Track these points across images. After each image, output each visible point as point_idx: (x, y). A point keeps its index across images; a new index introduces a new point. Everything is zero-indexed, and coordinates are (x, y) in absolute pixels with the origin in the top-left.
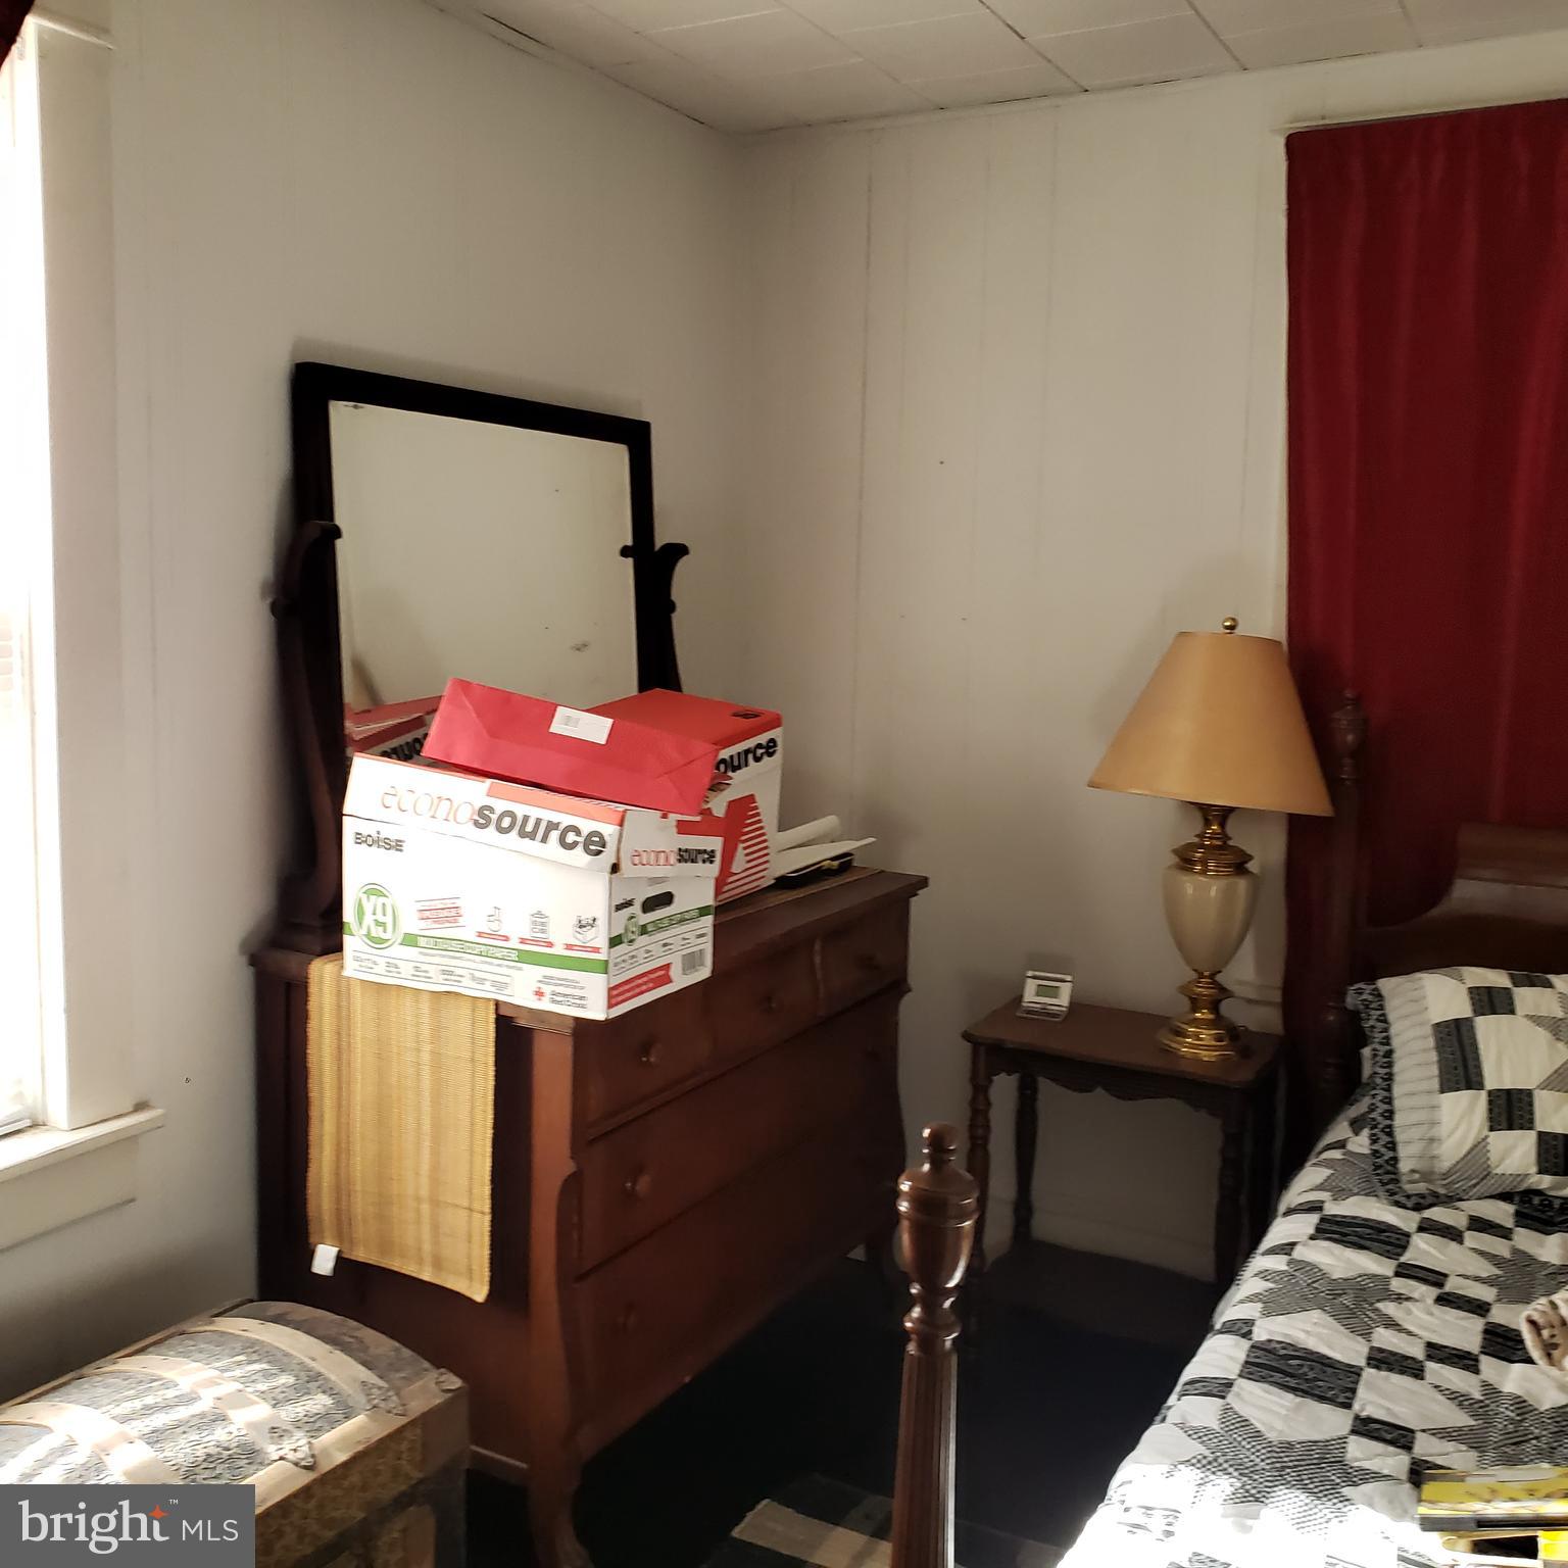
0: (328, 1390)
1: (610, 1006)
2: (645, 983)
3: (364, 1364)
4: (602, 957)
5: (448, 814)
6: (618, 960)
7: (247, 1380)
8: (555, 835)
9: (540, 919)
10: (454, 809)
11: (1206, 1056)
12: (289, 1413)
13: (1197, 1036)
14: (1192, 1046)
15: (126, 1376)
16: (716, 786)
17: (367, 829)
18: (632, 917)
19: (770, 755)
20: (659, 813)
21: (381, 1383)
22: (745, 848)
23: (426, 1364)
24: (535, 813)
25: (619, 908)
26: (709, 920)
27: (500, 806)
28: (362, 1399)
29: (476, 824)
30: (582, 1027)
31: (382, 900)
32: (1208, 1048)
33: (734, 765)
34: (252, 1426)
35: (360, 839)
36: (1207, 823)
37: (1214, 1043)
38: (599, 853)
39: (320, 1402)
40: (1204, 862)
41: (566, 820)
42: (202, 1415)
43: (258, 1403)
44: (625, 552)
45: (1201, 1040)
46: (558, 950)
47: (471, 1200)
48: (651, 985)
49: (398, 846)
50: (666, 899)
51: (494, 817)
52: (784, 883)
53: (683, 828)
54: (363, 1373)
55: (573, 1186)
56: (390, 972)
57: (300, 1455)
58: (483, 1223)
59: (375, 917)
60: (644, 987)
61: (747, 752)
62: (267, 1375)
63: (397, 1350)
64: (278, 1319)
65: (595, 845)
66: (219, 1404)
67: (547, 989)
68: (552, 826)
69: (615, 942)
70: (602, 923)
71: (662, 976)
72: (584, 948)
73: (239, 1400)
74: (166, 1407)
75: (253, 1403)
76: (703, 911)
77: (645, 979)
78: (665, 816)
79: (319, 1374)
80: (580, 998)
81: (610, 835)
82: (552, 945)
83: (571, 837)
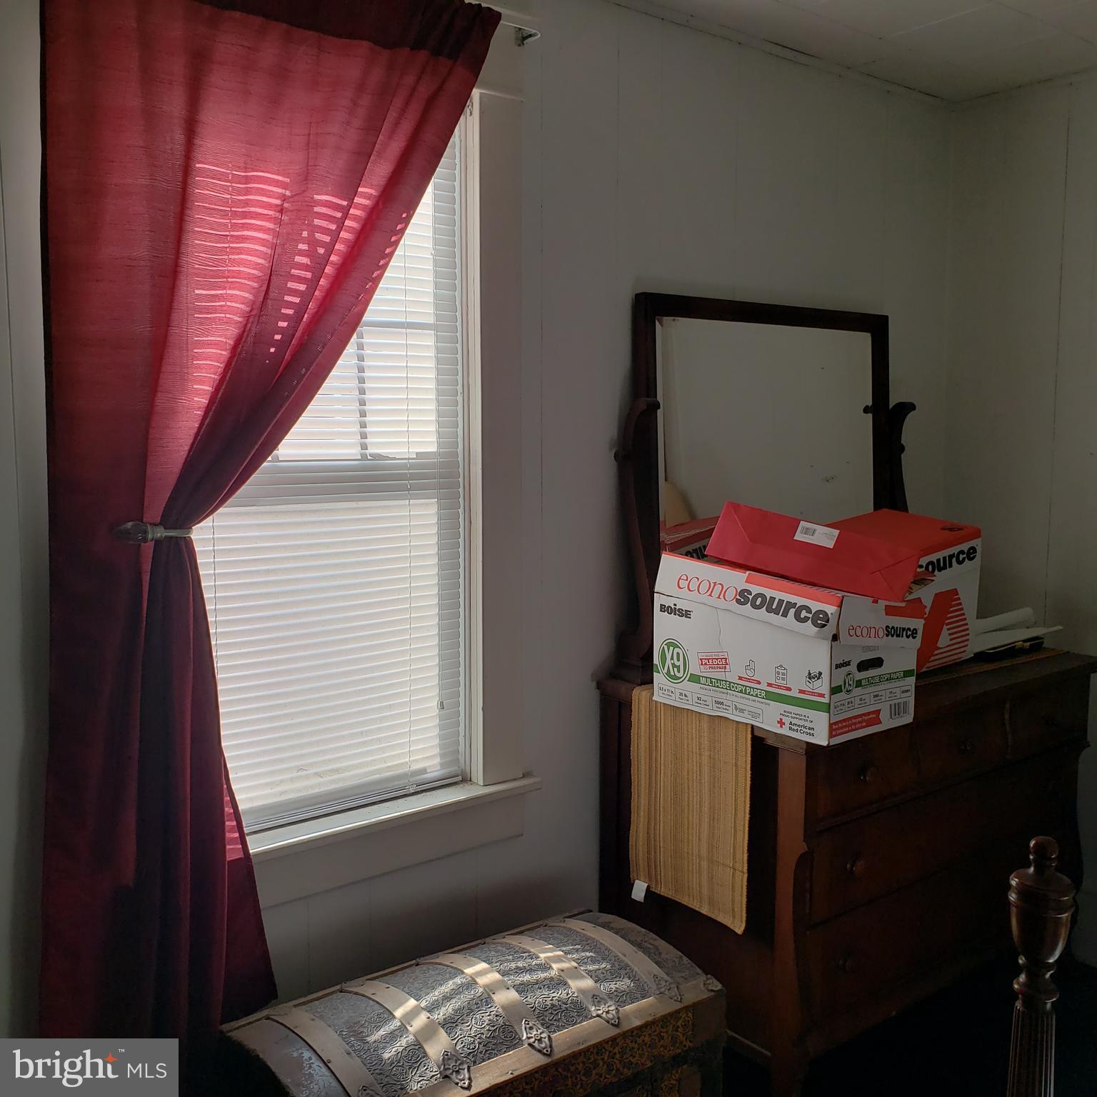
0: (633, 977)
1: (831, 736)
2: (859, 722)
3: (657, 963)
4: (826, 700)
5: (720, 594)
6: (839, 704)
7: (581, 962)
8: (792, 611)
9: (781, 670)
10: (724, 590)
12: (605, 987)
15: (509, 947)
16: (920, 581)
17: (669, 602)
18: (849, 674)
19: (971, 559)
20: (871, 600)
21: (666, 977)
22: (948, 629)
23: (699, 971)
24: (778, 595)
25: (838, 666)
26: (912, 680)
27: (755, 590)
28: (654, 987)
29: (738, 601)
30: (812, 749)
31: (677, 650)
33: (940, 566)
34: (581, 991)
35: (663, 608)
38: (824, 626)
39: (624, 984)
41: (800, 601)
42: (552, 979)
43: (586, 977)
44: (866, 410)
46: (794, 693)
47: (735, 861)
48: (864, 724)
49: (687, 614)
50: (878, 663)
51: (751, 597)
52: (981, 657)
53: (890, 611)
54: (656, 969)
55: (805, 861)
56: (681, 699)
57: (610, 1016)
58: (742, 879)
59: (672, 662)
60: (858, 725)
61: (951, 557)
62: (594, 961)
63: (681, 957)
64: (605, 925)
65: (820, 620)
66: (562, 974)
67: (786, 720)
68: (790, 605)
69: (835, 690)
70: (826, 676)
71: (874, 718)
72: (813, 693)
73: (575, 974)
74: (530, 970)
75: (583, 977)
76: (907, 674)
77: (860, 719)
78: (875, 602)
79: (627, 965)
80: (809, 728)
81: (832, 614)
82: (789, 689)
83: (804, 614)
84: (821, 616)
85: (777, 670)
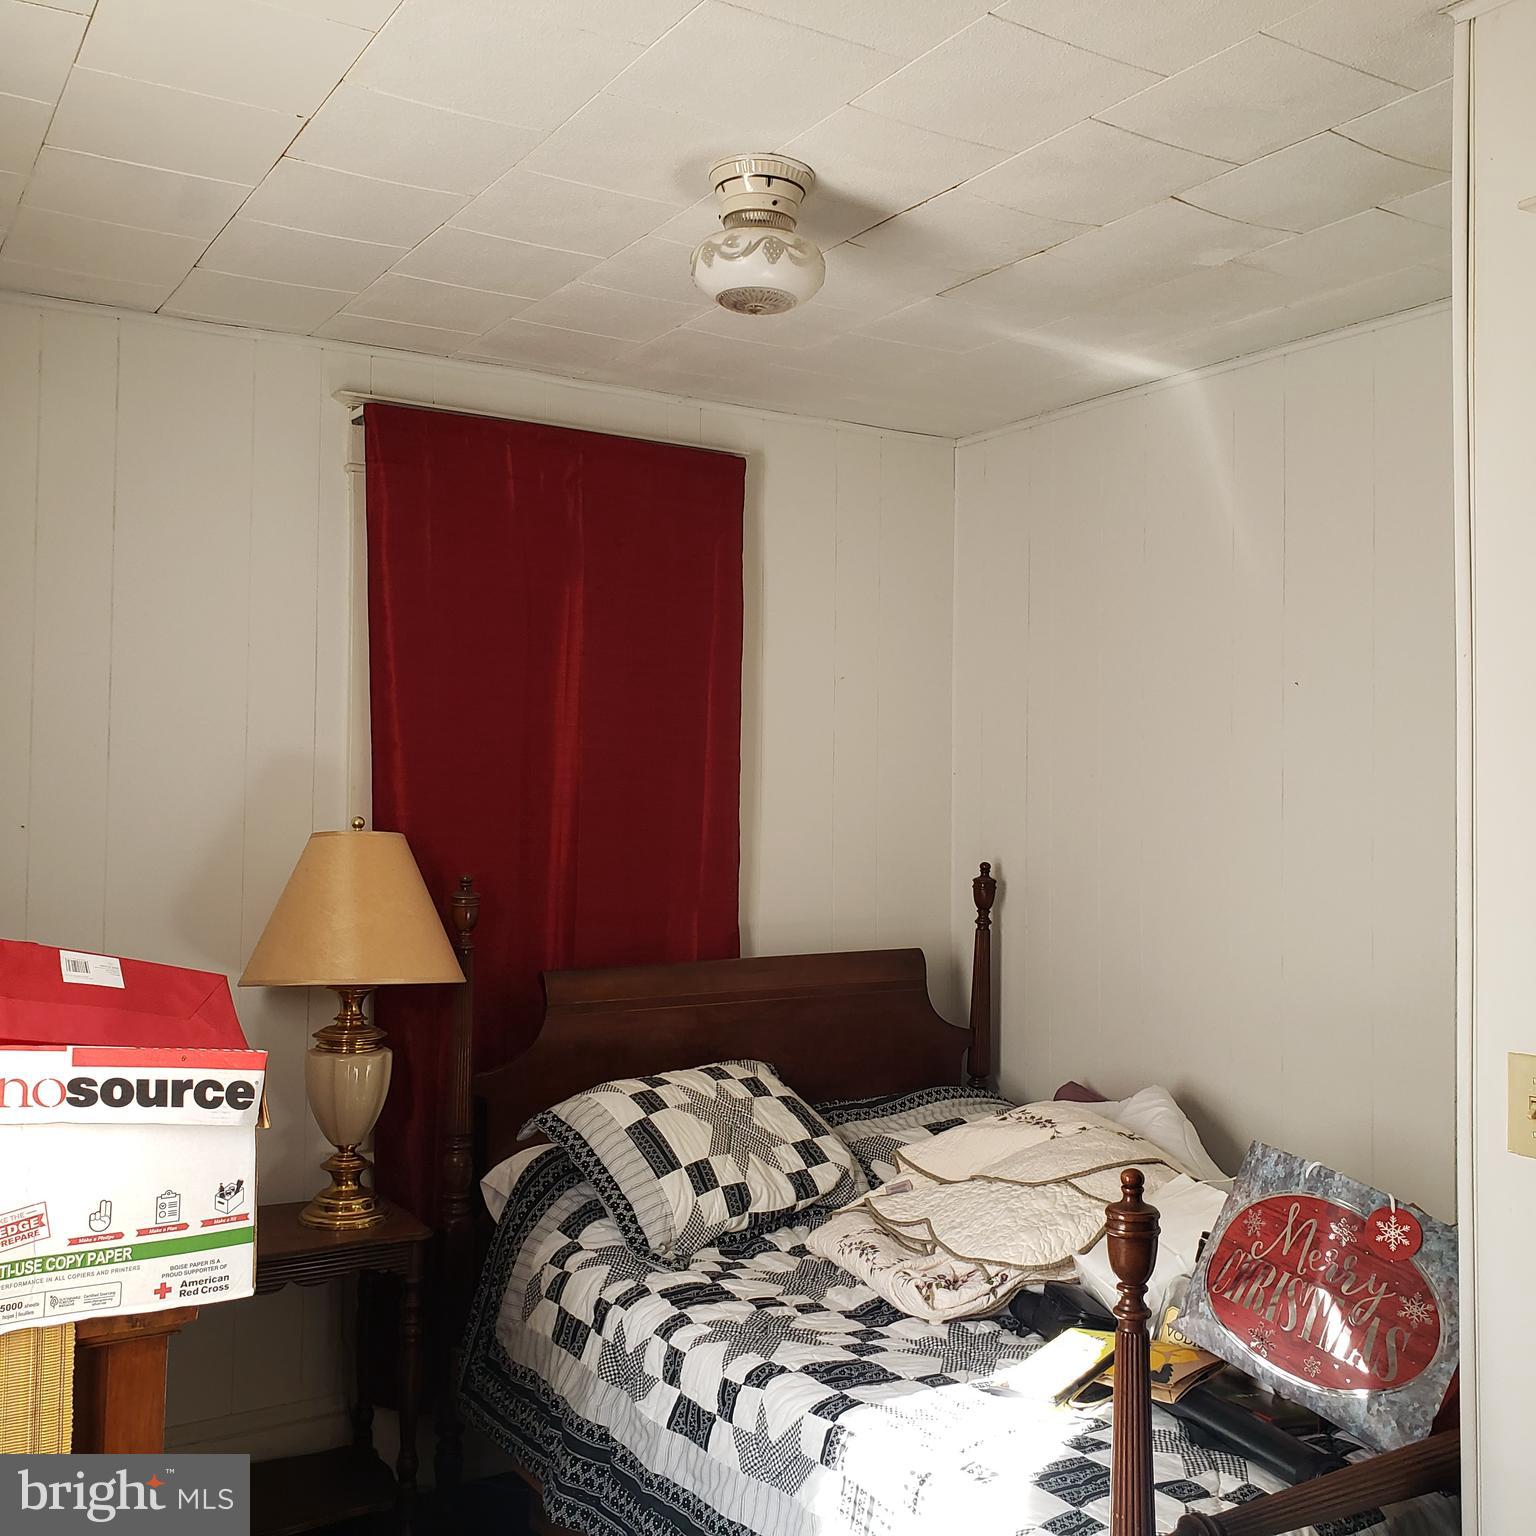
4: (249, 1223)
5: (25, 1097)
8: (189, 1095)
9: (168, 1200)
10: (31, 1089)
11: (360, 1224)
13: (348, 1208)
14: (343, 1218)
29: (73, 1102)
32: (360, 1216)
36: (346, 1006)
37: (363, 1211)
38: (249, 1104)
40: (351, 1043)
41: (198, 1075)
45: (353, 1210)
46: (196, 1229)
51: (97, 1089)
65: (241, 1097)
67: (174, 1283)
70: (249, 1184)
72: (227, 1220)
80: (221, 1279)
81: (257, 1082)
82: (184, 1226)
83: (210, 1094)
84: (241, 1090)
85: (160, 1201)
